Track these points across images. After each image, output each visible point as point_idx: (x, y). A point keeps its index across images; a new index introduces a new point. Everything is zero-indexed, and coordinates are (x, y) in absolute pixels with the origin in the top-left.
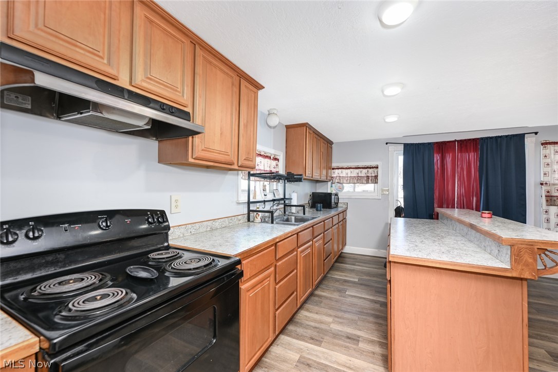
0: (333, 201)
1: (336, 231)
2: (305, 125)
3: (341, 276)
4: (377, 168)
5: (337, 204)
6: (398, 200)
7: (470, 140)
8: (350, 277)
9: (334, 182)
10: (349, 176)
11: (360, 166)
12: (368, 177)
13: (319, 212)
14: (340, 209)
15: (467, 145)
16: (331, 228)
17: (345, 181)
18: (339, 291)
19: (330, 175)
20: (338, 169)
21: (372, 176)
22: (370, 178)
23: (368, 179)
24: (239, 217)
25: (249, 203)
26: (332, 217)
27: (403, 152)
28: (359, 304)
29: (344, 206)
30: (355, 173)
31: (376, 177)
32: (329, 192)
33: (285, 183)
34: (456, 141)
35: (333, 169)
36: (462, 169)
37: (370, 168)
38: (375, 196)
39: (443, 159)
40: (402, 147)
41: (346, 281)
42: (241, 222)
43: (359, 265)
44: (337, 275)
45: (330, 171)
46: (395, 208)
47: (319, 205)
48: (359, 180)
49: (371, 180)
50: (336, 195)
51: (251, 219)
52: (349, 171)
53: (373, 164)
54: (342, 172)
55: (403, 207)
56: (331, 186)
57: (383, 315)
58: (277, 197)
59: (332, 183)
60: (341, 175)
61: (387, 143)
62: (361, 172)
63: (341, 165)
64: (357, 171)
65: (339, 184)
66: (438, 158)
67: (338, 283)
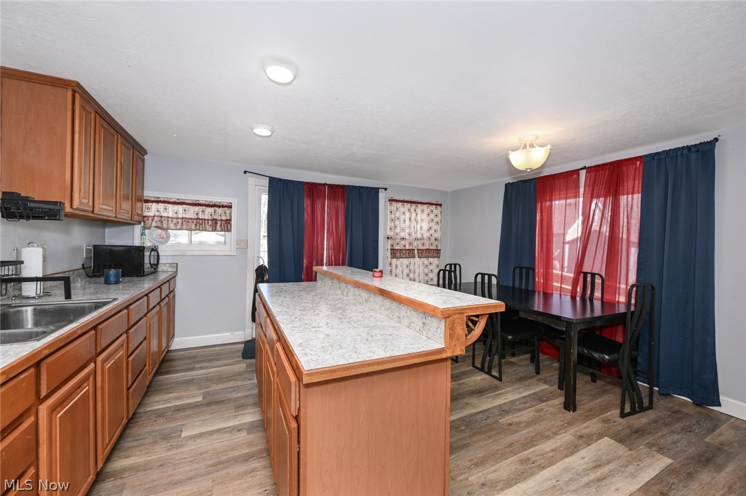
0: (146, 261)
1: (156, 318)
2: (75, 89)
3: (167, 401)
4: (230, 207)
5: (155, 266)
6: (259, 257)
7: (338, 186)
8: (186, 397)
9: (148, 225)
10: (180, 216)
11: (201, 202)
12: (215, 221)
13: (113, 287)
14: (162, 277)
15: (336, 191)
16: (145, 315)
17: (172, 226)
18: (166, 437)
19: (139, 212)
20: (158, 202)
21: (221, 220)
22: (219, 223)
23: (214, 225)
26: (147, 295)
27: (267, 188)
28: (210, 448)
29: (170, 269)
30: (192, 212)
31: (228, 221)
32: (137, 243)
34: (325, 184)
35: (147, 201)
36: (331, 218)
37: (219, 206)
38: (226, 250)
39: (313, 206)
40: (266, 182)
41: (179, 409)
43: (201, 368)
44: (158, 403)
45: (139, 204)
46: (256, 267)
47: (112, 272)
48: (199, 224)
49: (221, 226)
50: (154, 249)
52: (180, 208)
53: (224, 200)
54: (166, 209)
55: (267, 265)
56: (142, 234)
57: (254, 449)
59: (144, 228)
60: (164, 214)
61: (245, 172)
62: (203, 211)
63: (163, 195)
64: (197, 209)
65: (159, 231)
66: (309, 203)
67: (162, 420)
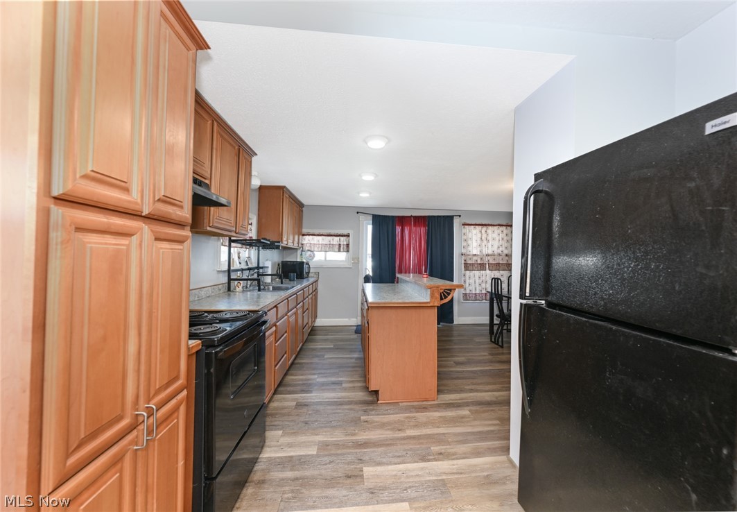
0: (304, 270)
1: (311, 301)
2: (282, 189)
4: (348, 236)
5: (308, 273)
7: (421, 216)
8: (325, 345)
9: (304, 249)
10: (321, 243)
11: (332, 234)
12: (340, 245)
13: (293, 282)
14: (311, 280)
15: (420, 220)
16: (308, 297)
17: (316, 249)
18: (318, 356)
19: (300, 241)
20: (309, 235)
21: (344, 245)
22: (342, 246)
23: (339, 248)
24: (220, 286)
25: (229, 271)
26: (303, 289)
27: (371, 222)
29: (315, 276)
30: (327, 240)
31: (348, 245)
32: (299, 260)
33: (259, 251)
34: (411, 216)
35: (303, 235)
36: (416, 241)
37: (342, 236)
38: (346, 265)
39: (403, 231)
40: (371, 217)
41: (323, 349)
42: (221, 292)
43: (333, 335)
45: (301, 237)
47: (291, 275)
48: (330, 247)
49: (343, 248)
50: (308, 264)
51: (232, 289)
52: (320, 238)
53: (345, 232)
54: (313, 239)
55: (371, 275)
56: (301, 255)
58: (250, 266)
59: (302, 251)
60: (312, 242)
61: (358, 213)
62: (333, 240)
63: (311, 231)
64: (329, 238)
65: (310, 252)
66: (399, 230)
